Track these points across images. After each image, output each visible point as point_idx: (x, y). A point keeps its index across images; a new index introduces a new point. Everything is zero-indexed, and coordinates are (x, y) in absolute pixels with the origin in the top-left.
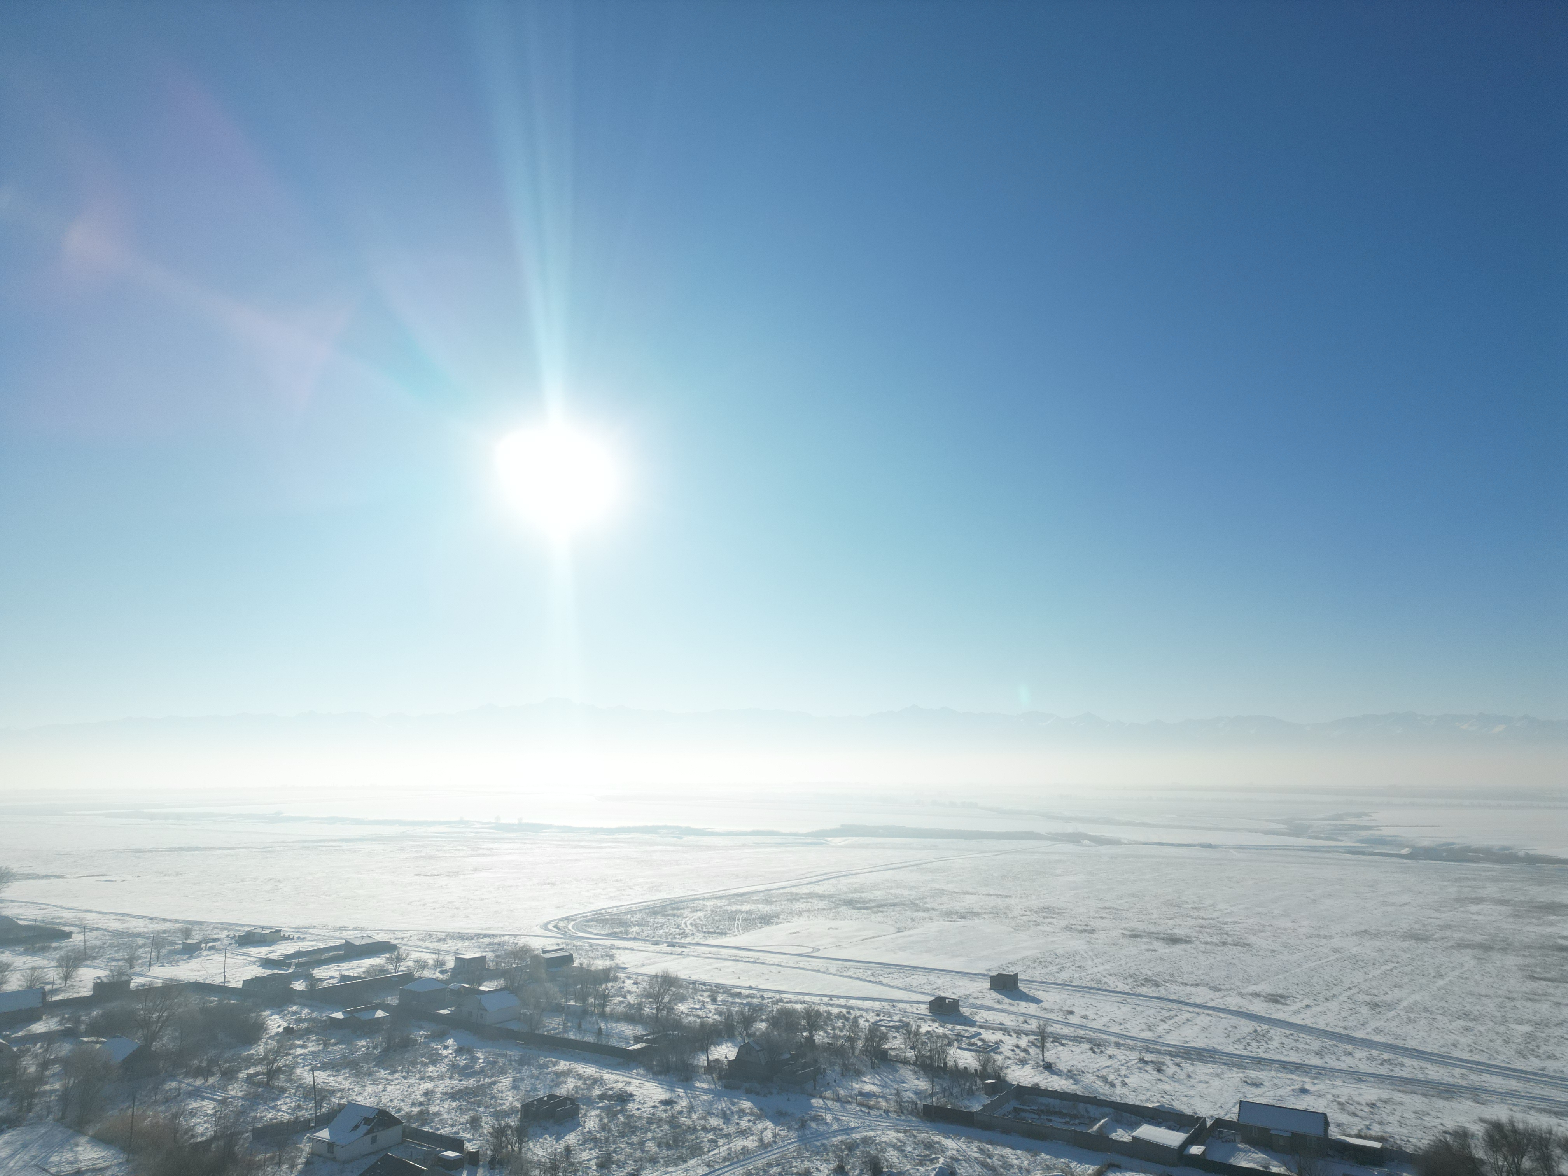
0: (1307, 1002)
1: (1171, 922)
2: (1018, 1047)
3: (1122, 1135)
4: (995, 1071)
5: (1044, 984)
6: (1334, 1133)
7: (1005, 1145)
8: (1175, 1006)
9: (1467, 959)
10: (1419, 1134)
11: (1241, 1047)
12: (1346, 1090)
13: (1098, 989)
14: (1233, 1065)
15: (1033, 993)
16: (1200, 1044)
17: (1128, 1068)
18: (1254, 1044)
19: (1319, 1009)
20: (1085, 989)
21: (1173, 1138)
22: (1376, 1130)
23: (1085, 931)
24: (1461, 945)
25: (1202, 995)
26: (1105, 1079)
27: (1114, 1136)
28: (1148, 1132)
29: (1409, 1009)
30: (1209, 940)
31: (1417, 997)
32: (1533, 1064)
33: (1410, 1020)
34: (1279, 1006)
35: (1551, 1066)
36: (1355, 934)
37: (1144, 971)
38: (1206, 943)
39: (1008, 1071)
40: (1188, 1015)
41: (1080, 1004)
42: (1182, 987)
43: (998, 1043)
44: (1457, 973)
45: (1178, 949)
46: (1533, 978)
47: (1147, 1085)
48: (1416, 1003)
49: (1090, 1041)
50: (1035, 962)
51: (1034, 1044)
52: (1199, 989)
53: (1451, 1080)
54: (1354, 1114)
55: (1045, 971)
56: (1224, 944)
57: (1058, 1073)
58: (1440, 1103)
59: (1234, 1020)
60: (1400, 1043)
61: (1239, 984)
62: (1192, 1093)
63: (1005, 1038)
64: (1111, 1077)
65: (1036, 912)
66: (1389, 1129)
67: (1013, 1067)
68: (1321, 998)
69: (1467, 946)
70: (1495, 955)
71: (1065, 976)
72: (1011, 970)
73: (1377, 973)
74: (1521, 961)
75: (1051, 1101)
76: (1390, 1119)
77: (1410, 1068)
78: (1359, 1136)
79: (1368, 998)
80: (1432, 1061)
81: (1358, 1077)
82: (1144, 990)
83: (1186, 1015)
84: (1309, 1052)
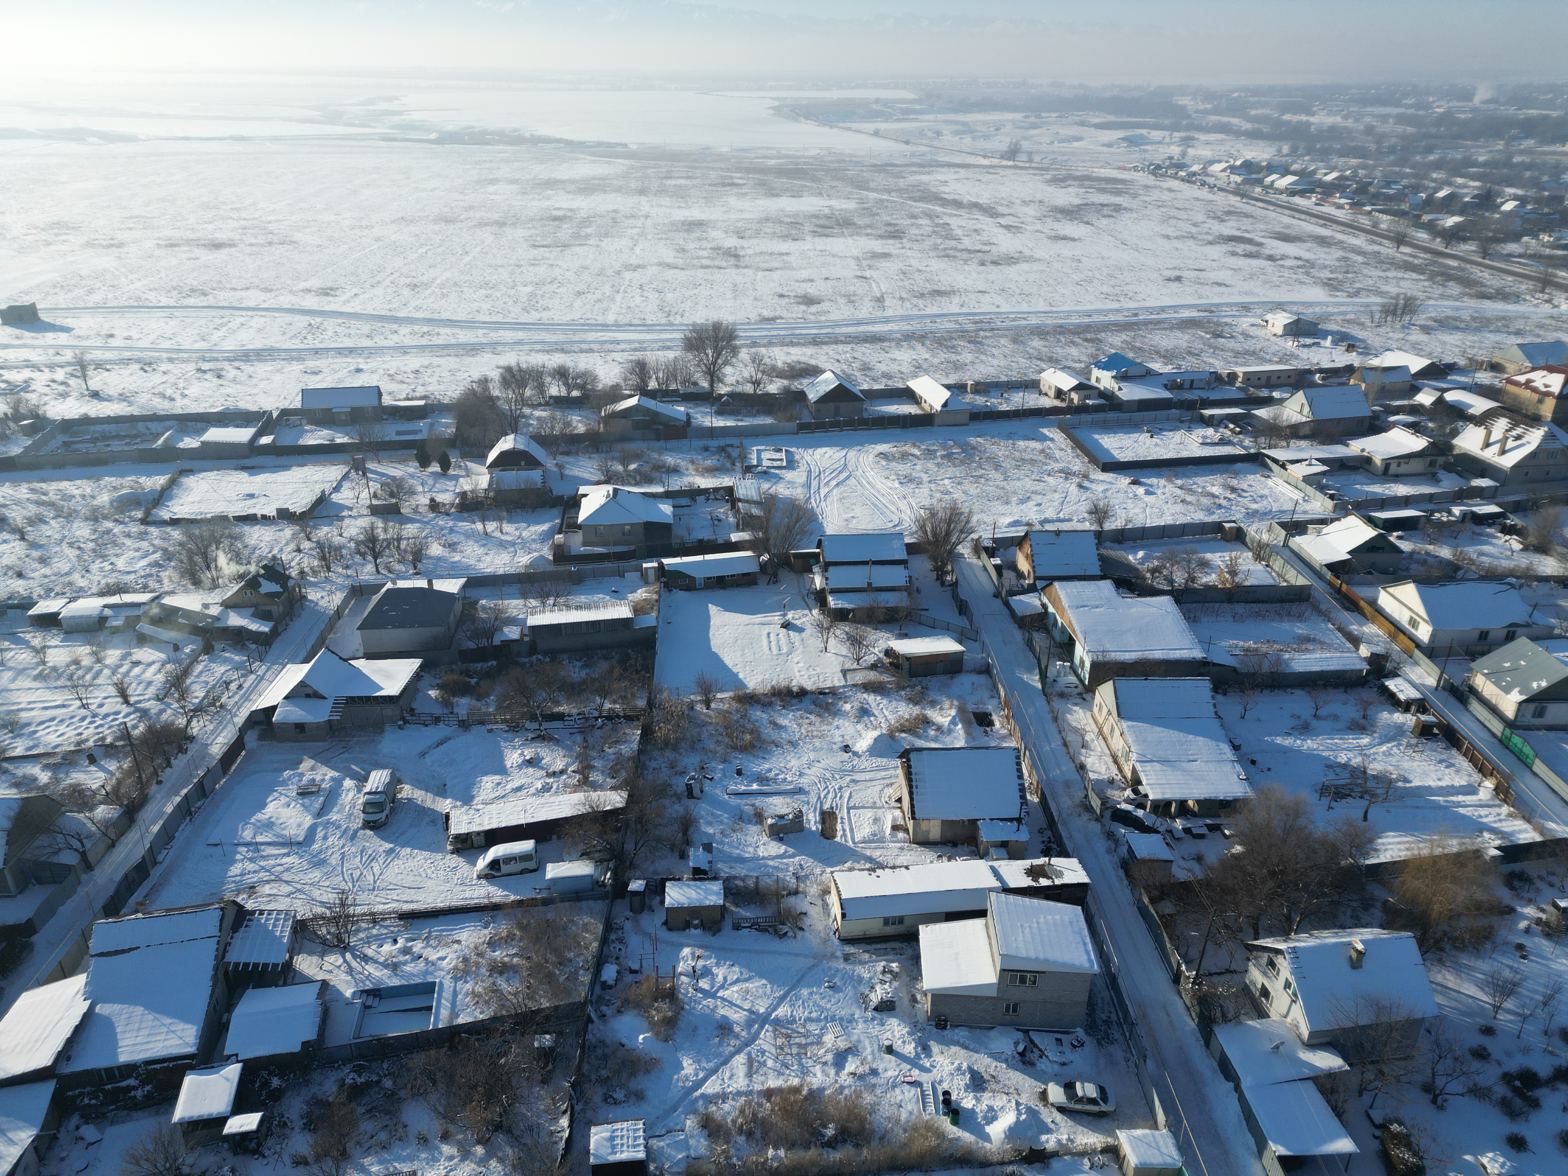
0: (355, 291)
1: (210, 226)
2: (54, 381)
3: (190, 443)
4: (31, 411)
5: (73, 310)
6: (387, 401)
7: (60, 479)
8: (227, 312)
9: (486, 235)
10: (454, 387)
11: (298, 341)
12: (393, 363)
13: (139, 306)
14: (292, 359)
15: (59, 322)
16: (258, 345)
17: (186, 380)
18: (309, 337)
19: (366, 296)
20: (122, 309)
21: (242, 435)
22: (420, 391)
23: (112, 245)
24: (482, 224)
25: (254, 298)
26: (163, 396)
27: (181, 445)
28: (216, 434)
29: (442, 286)
30: (254, 241)
31: (448, 274)
32: (533, 317)
33: (443, 295)
34: (330, 298)
35: (546, 316)
36: (393, 222)
37: (188, 282)
38: (252, 245)
39: (47, 408)
40: (242, 320)
41: (120, 326)
42: (232, 293)
43: (27, 382)
44: (479, 249)
45: (223, 253)
46: (535, 246)
47: (209, 392)
48: (447, 280)
49: (138, 361)
50: (55, 287)
51: (72, 375)
52: (249, 293)
53: (476, 340)
54: (403, 382)
55: (70, 295)
56: (270, 244)
57: (109, 399)
58: (468, 360)
59: (289, 317)
60: (436, 316)
61: (289, 282)
62: (255, 391)
63: (36, 375)
64: (169, 392)
65: (43, 230)
66: (430, 388)
67: (52, 403)
68: (367, 285)
69: (487, 224)
70: (508, 230)
71: (96, 298)
72: (26, 301)
73: (414, 256)
74: (527, 233)
75: (106, 427)
76: (431, 380)
77: (445, 335)
78: (408, 399)
79: (408, 281)
80: (461, 327)
81: (403, 350)
82: (191, 301)
83: (239, 320)
84: (360, 336)
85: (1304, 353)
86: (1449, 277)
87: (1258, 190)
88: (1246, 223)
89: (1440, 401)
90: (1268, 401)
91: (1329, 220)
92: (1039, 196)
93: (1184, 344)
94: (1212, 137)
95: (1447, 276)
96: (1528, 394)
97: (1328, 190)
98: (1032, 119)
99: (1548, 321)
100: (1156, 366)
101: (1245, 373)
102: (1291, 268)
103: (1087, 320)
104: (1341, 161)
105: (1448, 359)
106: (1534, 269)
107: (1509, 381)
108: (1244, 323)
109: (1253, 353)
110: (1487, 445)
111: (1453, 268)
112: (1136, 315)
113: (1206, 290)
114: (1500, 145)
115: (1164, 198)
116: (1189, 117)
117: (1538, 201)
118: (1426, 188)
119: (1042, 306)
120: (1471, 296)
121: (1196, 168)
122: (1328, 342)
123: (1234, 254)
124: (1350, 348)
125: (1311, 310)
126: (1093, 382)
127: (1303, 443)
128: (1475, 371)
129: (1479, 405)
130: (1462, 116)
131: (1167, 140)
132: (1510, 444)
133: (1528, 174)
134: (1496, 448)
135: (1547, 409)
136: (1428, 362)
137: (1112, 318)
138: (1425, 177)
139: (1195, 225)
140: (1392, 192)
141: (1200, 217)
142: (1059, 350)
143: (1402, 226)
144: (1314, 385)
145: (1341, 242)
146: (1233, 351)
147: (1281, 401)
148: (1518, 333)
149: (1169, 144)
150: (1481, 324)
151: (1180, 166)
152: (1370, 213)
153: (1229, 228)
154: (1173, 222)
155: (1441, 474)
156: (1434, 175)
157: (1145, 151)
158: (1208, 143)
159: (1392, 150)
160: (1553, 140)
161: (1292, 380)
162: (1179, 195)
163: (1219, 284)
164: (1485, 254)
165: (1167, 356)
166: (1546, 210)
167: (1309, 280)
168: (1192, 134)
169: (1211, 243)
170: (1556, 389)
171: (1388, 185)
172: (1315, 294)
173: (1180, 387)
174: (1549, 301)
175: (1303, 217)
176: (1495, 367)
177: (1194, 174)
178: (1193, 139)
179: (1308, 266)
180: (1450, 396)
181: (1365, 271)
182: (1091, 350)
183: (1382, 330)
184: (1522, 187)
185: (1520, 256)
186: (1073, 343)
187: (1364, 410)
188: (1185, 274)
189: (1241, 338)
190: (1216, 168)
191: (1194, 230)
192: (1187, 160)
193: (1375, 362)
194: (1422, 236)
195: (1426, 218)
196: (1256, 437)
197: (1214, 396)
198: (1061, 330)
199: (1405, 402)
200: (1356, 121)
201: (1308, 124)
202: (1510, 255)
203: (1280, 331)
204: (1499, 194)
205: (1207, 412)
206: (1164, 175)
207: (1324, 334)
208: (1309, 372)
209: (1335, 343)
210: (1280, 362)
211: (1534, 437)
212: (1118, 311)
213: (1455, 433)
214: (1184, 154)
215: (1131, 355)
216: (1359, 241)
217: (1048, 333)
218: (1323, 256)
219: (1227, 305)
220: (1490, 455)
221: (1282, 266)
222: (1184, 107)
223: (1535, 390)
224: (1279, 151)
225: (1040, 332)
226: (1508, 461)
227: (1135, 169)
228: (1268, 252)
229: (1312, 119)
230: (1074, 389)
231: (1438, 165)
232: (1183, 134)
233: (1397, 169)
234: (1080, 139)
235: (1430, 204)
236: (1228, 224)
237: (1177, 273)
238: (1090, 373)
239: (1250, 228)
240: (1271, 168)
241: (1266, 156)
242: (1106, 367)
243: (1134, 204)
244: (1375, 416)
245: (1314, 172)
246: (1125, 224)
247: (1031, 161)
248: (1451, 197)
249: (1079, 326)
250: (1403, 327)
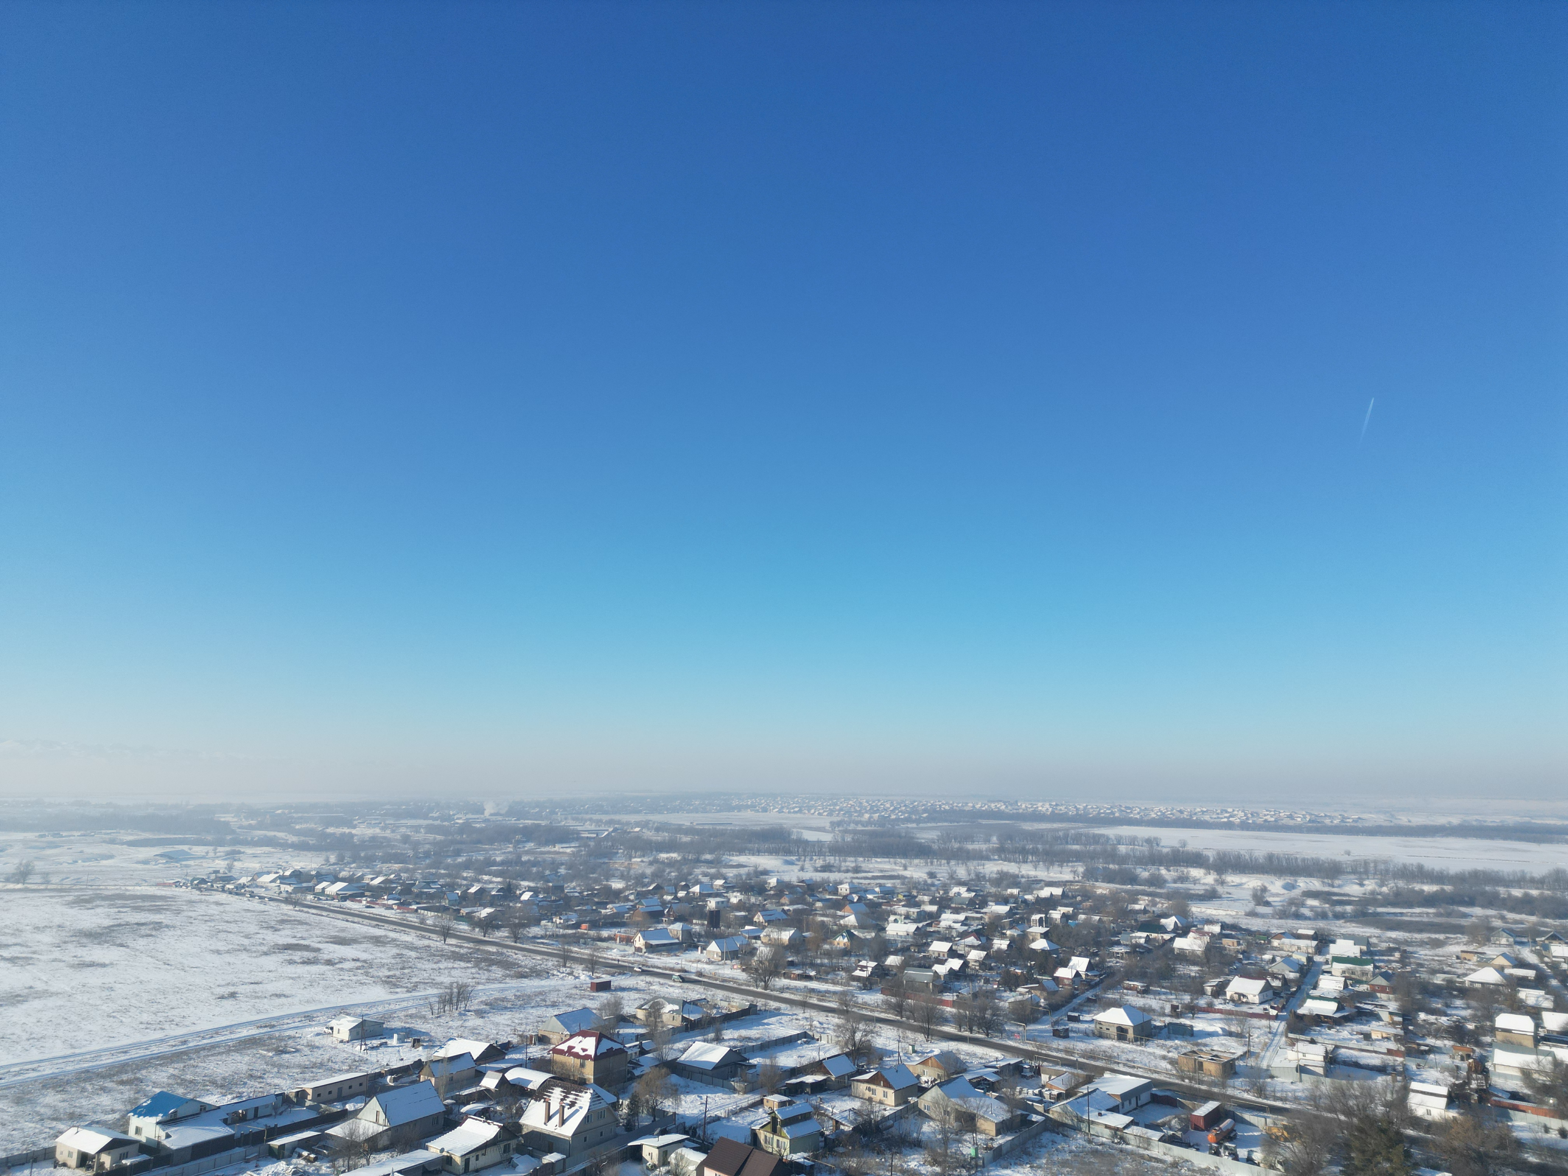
85: (373, 1056)
86: (492, 963)
87: (310, 897)
88: (301, 931)
89: (503, 1082)
90: (343, 1116)
91: (381, 921)
92: (57, 920)
93: (244, 1068)
94: (258, 850)
95: (489, 961)
96: (571, 1060)
97: (376, 893)
98: (50, 839)
99: (574, 991)
100: (213, 1099)
101: (314, 1089)
102: (350, 970)
103: (123, 1057)
104: (385, 867)
105: (503, 1040)
106: (555, 947)
107: (556, 1051)
108: (309, 1033)
109: (322, 1065)
110: (549, 1118)
111: (493, 953)
112: (185, 1042)
113: (265, 1004)
114: (510, 848)
115: (211, 912)
116: (233, 832)
117: (546, 890)
118: (460, 886)
119: (59, 1049)
120: (512, 977)
121: (244, 880)
122: (394, 1041)
123: (291, 962)
124: (416, 1043)
125: (374, 1010)
126: (132, 1135)
127: (384, 1156)
128: (527, 1046)
129: (536, 1079)
130: (478, 826)
131: (211, 854)
132: (567, 1112)
133: (535, 869)
134: (556, 1120)
135: (589, 1071)
136: (488, 1044)
137: (155, 1050)
138: (458, 876)
139: (247, 937)
140: (432, 891)
141: (252, 928)
142: (84, 1102)
143: (446, 920)
144: (387, 1089)
145: (394, 940)
146: (299, 1066)
147: (356, 1113)
148: (554, 1005)
149: (214, 859)
150: (524, 1001)
151: (228, 879)
152: (416, 911)
153: (284, 937)
154: (222, 935)
155: (517, 1158)
156: (465, 875)
157: (187, 866)
158: (255, 856)
159: (427, 855)
160: (547, 843)
161: (364, 1088)
162: (228, 908)
163: (278, 996)
164: (516, 939)
165: (225, 1085)
166: (553, 898)
167: (369, 980)
168: (238, 848)
169: (266, 954)
170: (591, 1052)
171: (428, 884)
172: (377, 993)
173: (243, 1119)
174: (571, 974)
175: (356, 919)
176: (542, 1040)
177: (244, 886)
178: (239, 852)
179: (366, 966)
180: (511, 1076)
181: (419, 965)
182: (128, 1093)
183: (442, 1020)
184: (533, 880)
185: (542, 937)
186: (103, 1089)
187: (436, 1106)
188: (240, 989)
189: (306, 1050)
190: (266, 879)
191: (246, 942)
192: (234, 873)
193: (441, 1053)
194: (464, 927)
195: (464, 911)
196: (333, 1161)
197: (282, 1121)
198: (86, 1076)
199: (473, 1090)
200: (393, 831)
201: (352, 836)
202: (535, 937)
203: (346, 1037)
204: (518, 887)
205: (276, 1143)
206: (211, 889)
207: (390, 1033)
208: (380, 1075)
209: (401, 1040)
210: (348, 1071)
211: (585, 1100)
212: (162, 1041)
213: (521, 1112)
214: (230, 868)
215: (180, 1091)
216: (410, 937)
217: (68, 1082)
218: (379, 955)
219: (288, 1016)
220: (552, 1128)
221: (342, 969)
222: (227, 824)
223: (577, 1055)
224: (327, 860)
225: (56, 1083)
226: (568, 1131)
227: (177, 884)
228: (326, 957)
229: (354, 831)
230: (106, 1149)
231: (467, 866)
232: (228, 849)
233: (434, 871)
234: (111, 857)
235: (465, 899)
236: (282, 933)
237: (231, 989)
238: (127, 1123)
239: (305, 935)
240: (320, 877)
241: (314, 866)
242: (149, 1111)
243: (177, 920)
244: (449, 1110)
245: (361, 878)
246: (166, 942)
247: (48, 882)
248: (481, 891)
249: (111, 1067)
250: (460, 1014)
